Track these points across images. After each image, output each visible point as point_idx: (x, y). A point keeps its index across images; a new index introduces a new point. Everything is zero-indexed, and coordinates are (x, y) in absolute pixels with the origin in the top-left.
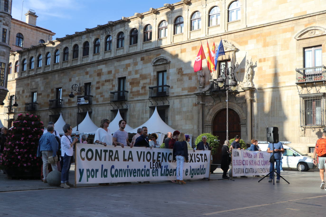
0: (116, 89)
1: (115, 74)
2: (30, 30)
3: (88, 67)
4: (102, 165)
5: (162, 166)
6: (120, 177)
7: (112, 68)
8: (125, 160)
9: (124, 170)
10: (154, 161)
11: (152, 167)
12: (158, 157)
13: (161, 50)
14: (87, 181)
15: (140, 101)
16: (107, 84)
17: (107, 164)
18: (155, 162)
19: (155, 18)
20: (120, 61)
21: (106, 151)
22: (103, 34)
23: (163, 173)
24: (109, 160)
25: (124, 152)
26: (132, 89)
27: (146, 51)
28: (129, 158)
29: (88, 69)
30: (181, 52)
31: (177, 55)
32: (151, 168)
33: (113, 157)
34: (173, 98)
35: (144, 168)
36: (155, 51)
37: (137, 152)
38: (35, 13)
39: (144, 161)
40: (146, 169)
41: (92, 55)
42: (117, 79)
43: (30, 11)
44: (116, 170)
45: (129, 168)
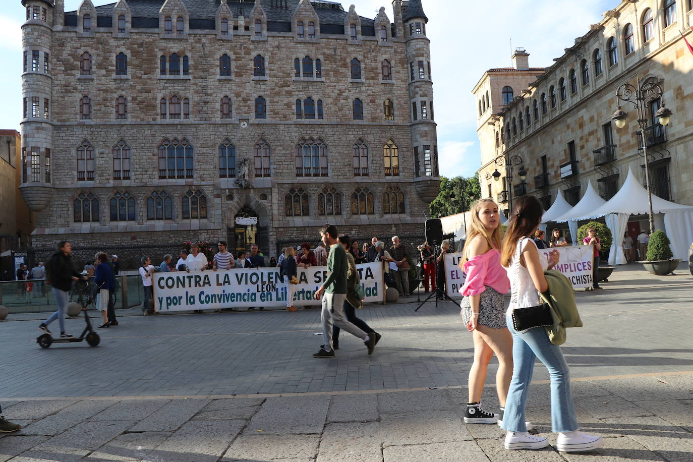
0: (602, 144)
1: (598, 121)
2: (520, 77)
3: (569, 117)
4: (187, 292)
5: (277, 289)
6: (212, 302)
7: (593, 112)
8: (218, 284)
9: (218, 295)
10: (263, 283)
11: (260, 289)
12: (269, 278)
13: (649, 62)
14: (168, 309)
15: (632, 159)
16: (591, 138)
17: (194, 291)
18: (266, 285)
19: (634, 9)
20: (601, 97)
21: (190, 277)
22: (577, 61)
23: (280, 296)
24: (196, 286)
25: (218, 275)
26: (620, 140)
27: (630, 71)
28: (225, 282)
29: (569, 121)
30: (677, 57)
31: (672, 64)
32: (258, 291)
33: (201, 283)
34: (674, 144)
35: (247, 292)
36: (641, 67)
37: (237, 275)
38: (525, 50)
39: (246, 283)
40: (250, 293)
41: (570, 97)
42: (601, 128)
43: (517, 51)
44: (207, 296)
45: (225, 293)
